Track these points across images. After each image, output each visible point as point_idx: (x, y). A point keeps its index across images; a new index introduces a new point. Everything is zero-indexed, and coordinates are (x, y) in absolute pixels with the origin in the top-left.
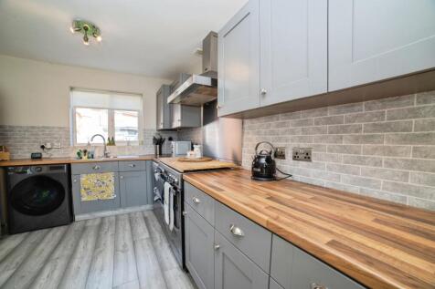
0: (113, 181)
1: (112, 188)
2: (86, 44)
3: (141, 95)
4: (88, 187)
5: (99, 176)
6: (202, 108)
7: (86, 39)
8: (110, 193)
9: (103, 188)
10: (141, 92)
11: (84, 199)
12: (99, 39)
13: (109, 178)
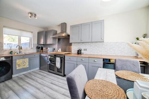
0: (28, 61)
1: (27, 63)
2: (30, 18)
3: (32, 32)
4: (19, 64)
5: (23, 60)
6: (57, 39)
7: (31, 17)
8: (27, 65)
9: (25, 64)
10: (32, 31)
11: (17, 69)
12: (36, 18)
13: (27, 60)
